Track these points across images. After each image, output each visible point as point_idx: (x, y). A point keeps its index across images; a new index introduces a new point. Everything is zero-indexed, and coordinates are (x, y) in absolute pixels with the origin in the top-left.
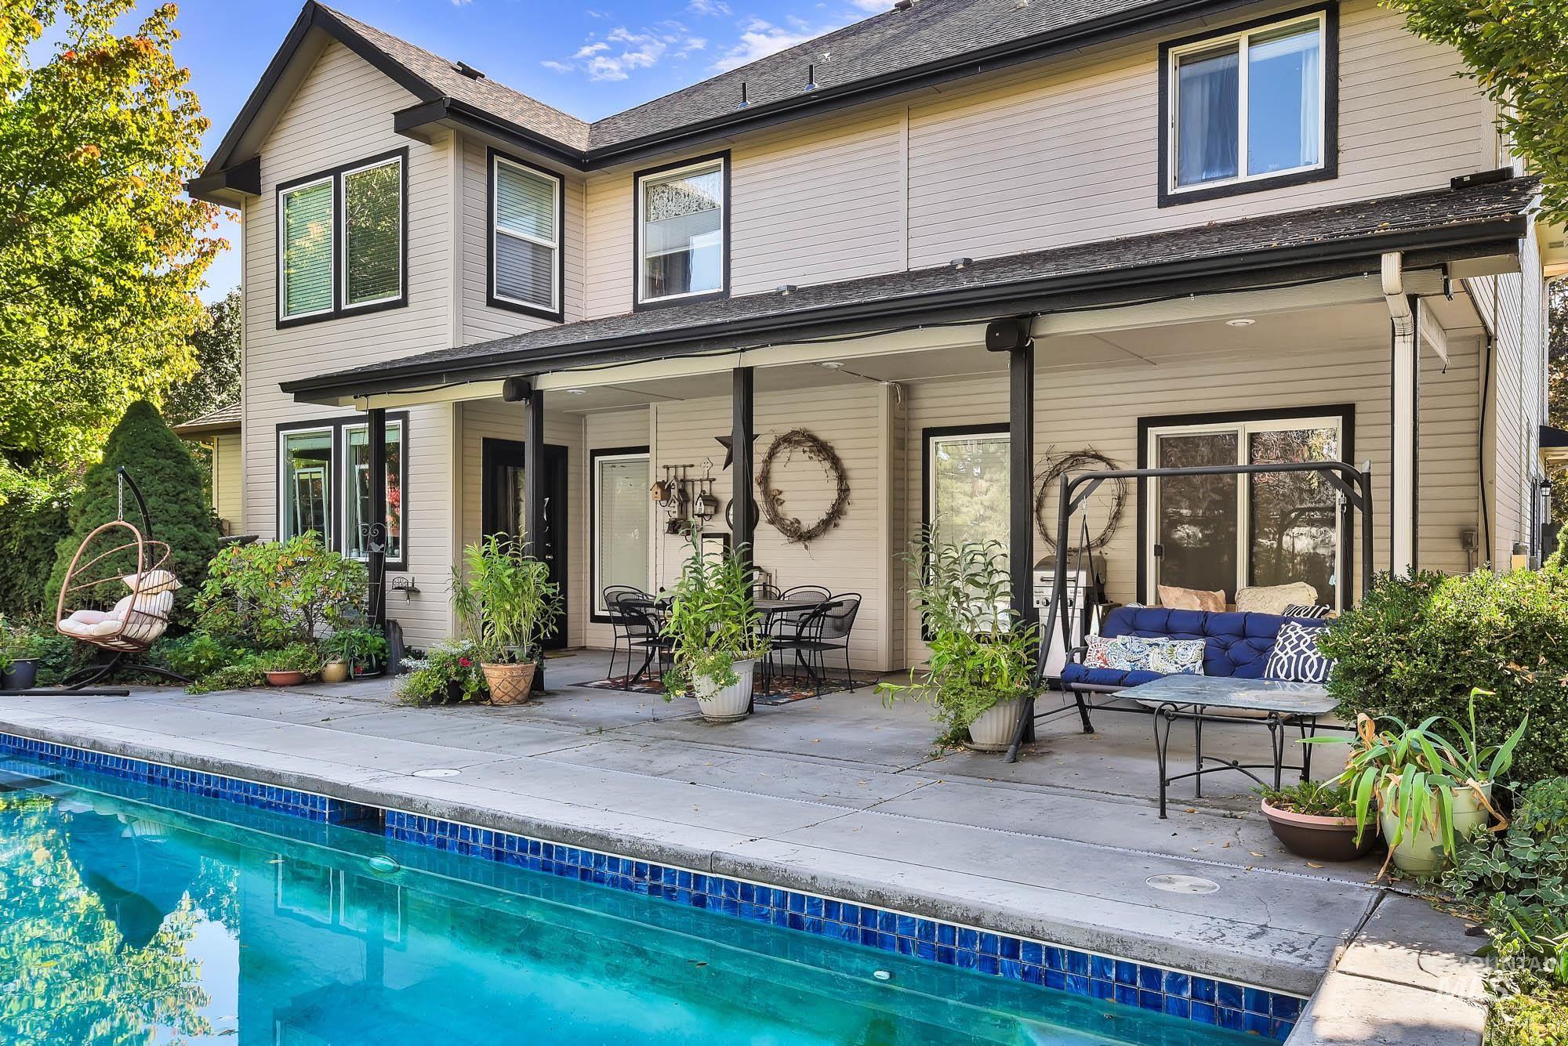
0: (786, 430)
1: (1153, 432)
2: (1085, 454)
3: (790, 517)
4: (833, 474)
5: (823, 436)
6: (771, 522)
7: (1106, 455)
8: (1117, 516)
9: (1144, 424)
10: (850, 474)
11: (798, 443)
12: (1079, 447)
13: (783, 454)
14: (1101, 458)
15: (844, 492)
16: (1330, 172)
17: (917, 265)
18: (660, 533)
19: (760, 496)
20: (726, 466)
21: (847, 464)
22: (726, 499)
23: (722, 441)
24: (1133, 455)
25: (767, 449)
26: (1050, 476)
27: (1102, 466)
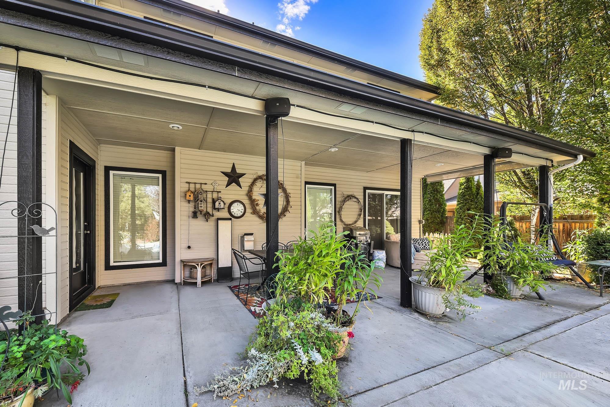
0: (261, 173)
1: (367, 192)
2: (352, 196)
3: (262, 211)
6: (253, 213)
7: (356, 196)
8: (359, 215)
9: (365, 189)
13: (259, 184)
14: (355, 198)
15: (288, 202)
18: (185, 218)
19: (246, 202)
20: (227, 186)
21: (288, 191)
22: (228, 202)
23: (225, 174)
24: (362, 197)
25: (251, 181)
26: (344, 201)
27: (355, 200)
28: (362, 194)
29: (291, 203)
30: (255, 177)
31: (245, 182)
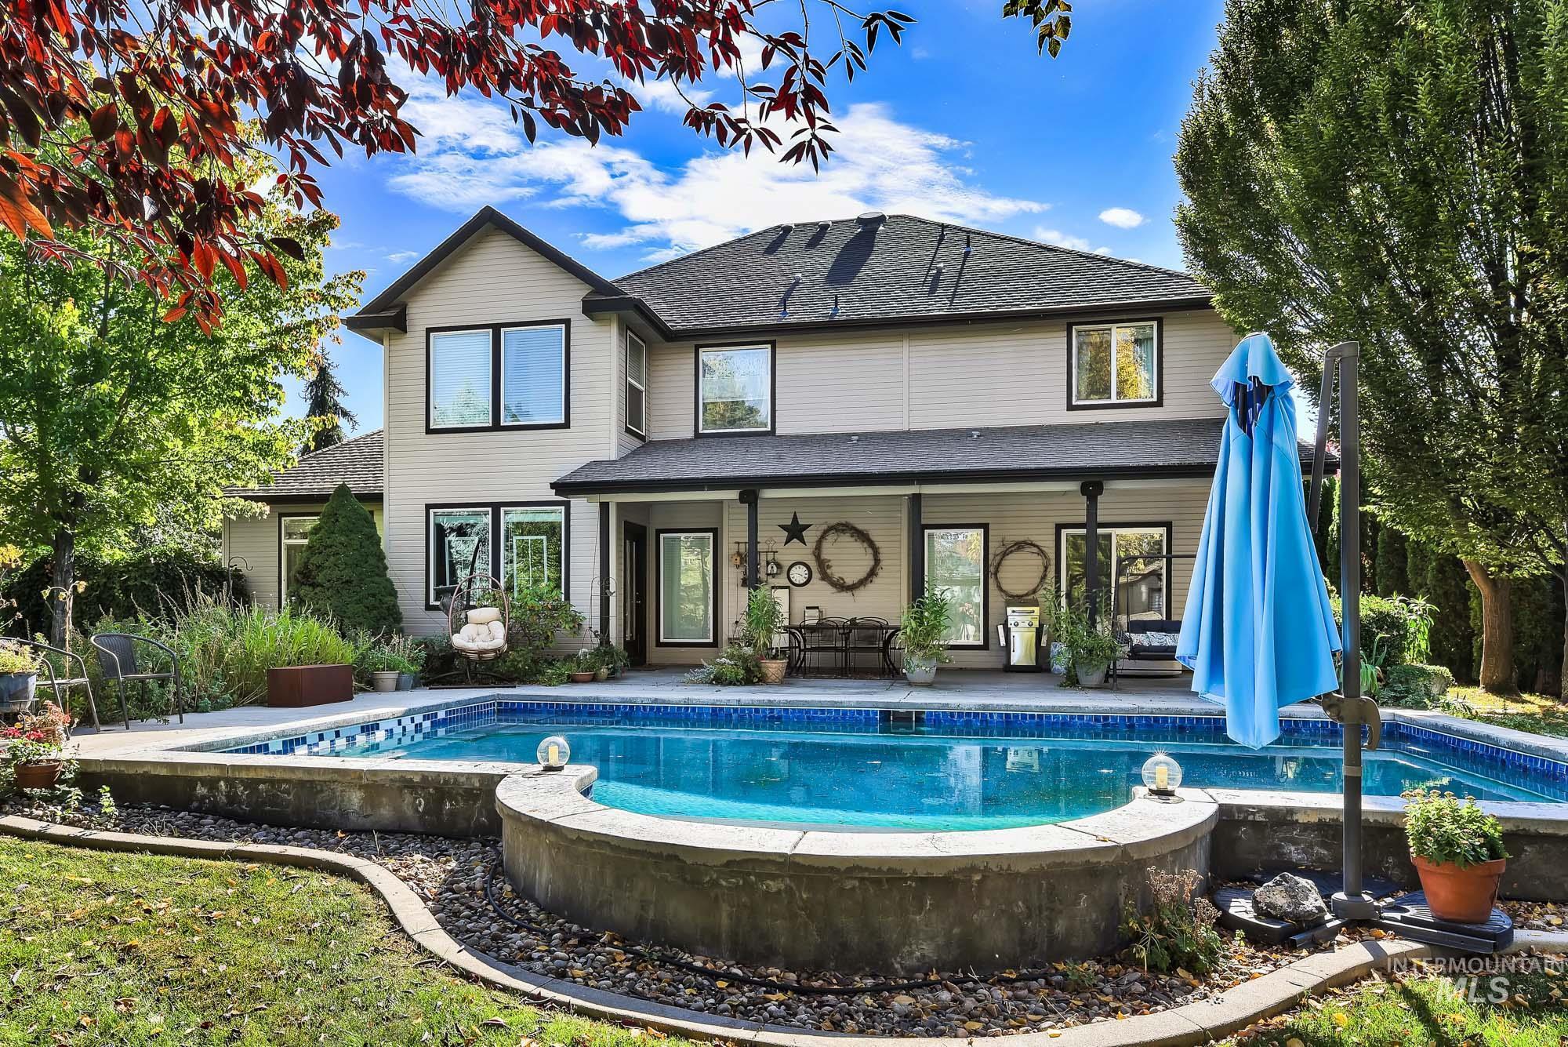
0: (834, 522)
1: (1064, 532)
2: (1025, 543)
3: (836, 576)
4: (870, 551)
5: (860, 527)
6: (823, 579)
7: (1038, 543)
8: (1044, 577)
9: (1059, 527)
10: (881, 551)
11: (843, 531)
12: (1021, 539)
13: (831, 537)
14: (1035, 546)
15: (877, 561)
16: (1159, 403)
17: (915, 427)
18: (733, 587)
19: (813, 564)
20: (786, 543)
21: (878, 544)
22: (786, 564)
23: (784, 527)
24: (1053, 544)
25: (819, 534)
26: (1005, 554)
27: (1035, 550)
28: (1053, 537)
29: (882, 563)
30: (825, 527)
31: (811, 536)
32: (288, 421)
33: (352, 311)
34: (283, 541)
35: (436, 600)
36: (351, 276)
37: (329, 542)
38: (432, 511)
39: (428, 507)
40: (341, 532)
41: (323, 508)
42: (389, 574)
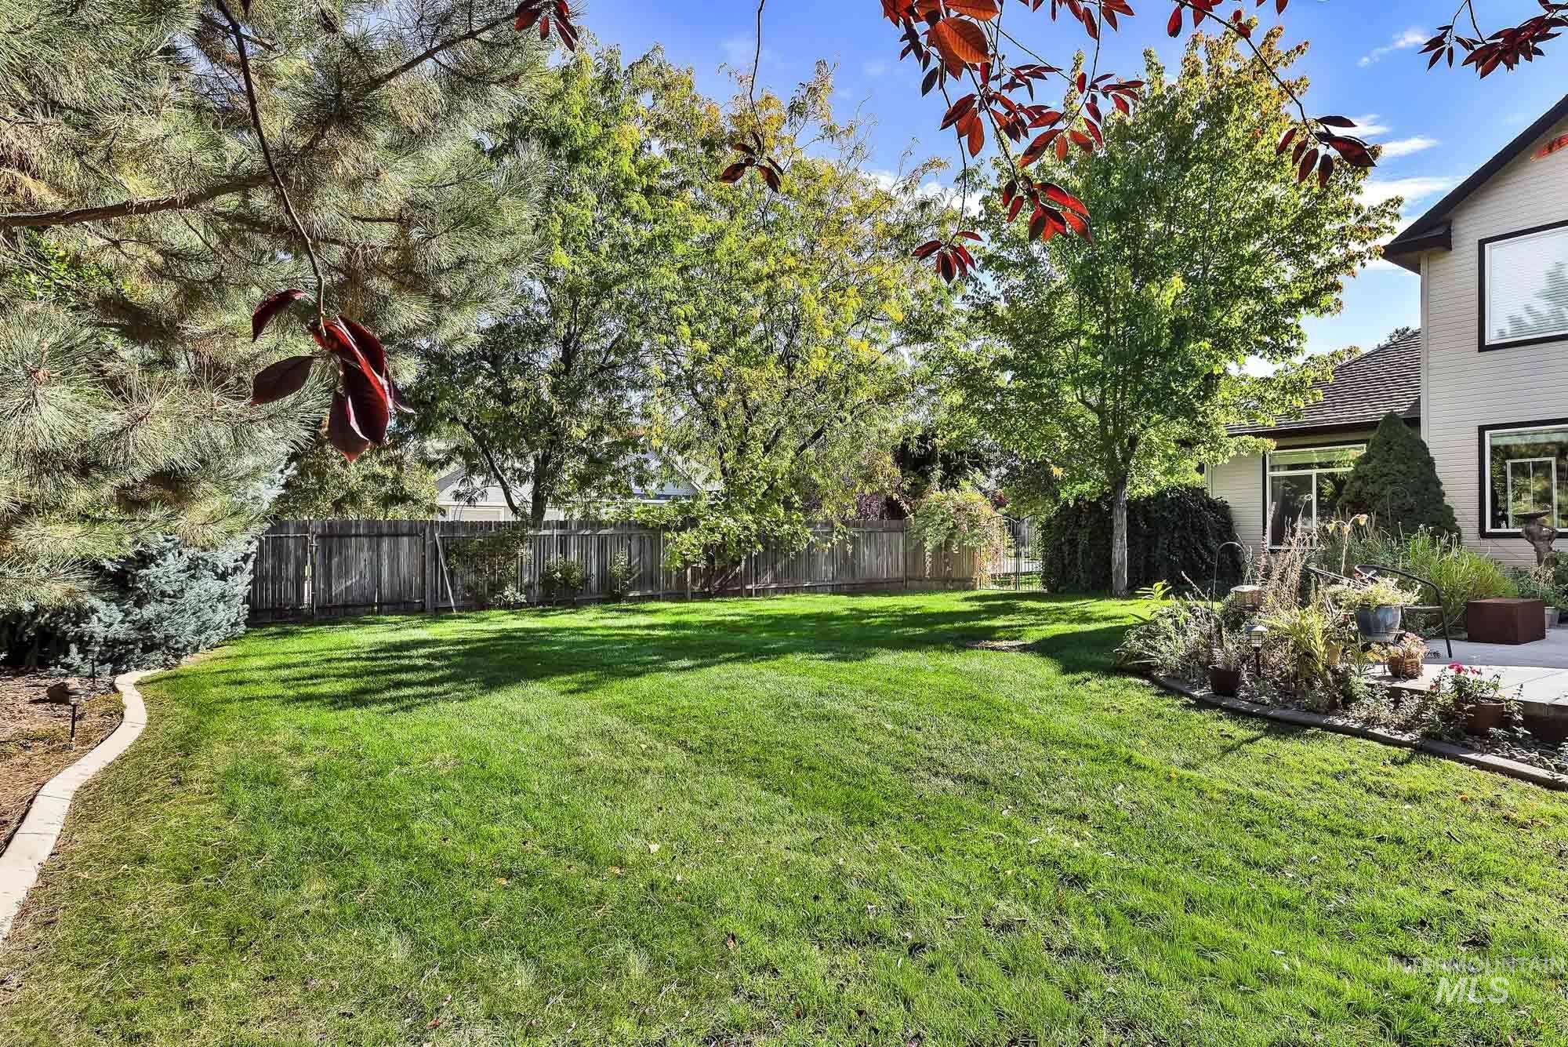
32: (1310, 358)
33: (1386, 239)
34: (1268, 473)
35: (1493, 527)
36: (1387, 205)
37: (1385, 471)
38: (1487, 433)
39: (1482, 429)
40: (1401, 461)
41: (1372, 436)
42: (1447, 501)
